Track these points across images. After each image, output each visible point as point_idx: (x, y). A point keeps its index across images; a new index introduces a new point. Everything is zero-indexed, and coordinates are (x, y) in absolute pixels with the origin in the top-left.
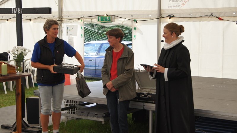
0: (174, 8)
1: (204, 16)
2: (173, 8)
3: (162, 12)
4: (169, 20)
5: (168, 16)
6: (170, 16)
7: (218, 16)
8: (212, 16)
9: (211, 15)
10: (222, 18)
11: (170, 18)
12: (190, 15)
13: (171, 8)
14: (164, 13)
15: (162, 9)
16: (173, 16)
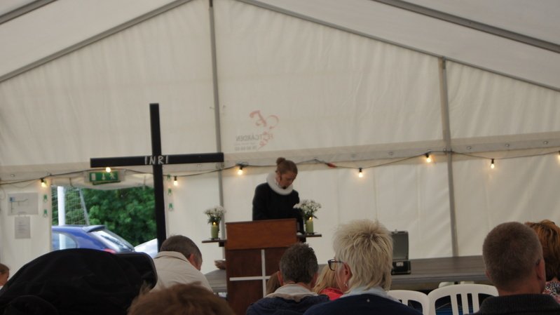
0: (246, 151)
1: (302, 163)
2: (243, 151)
4: (240, 172)
5: (237, 165)
6: (240, 165)
7: (327, 161)
9: (315, 160)
10: (334, 164)
11: (241, 169)
13: (240, 151)
14: (228, 159)
16: (246, 166)
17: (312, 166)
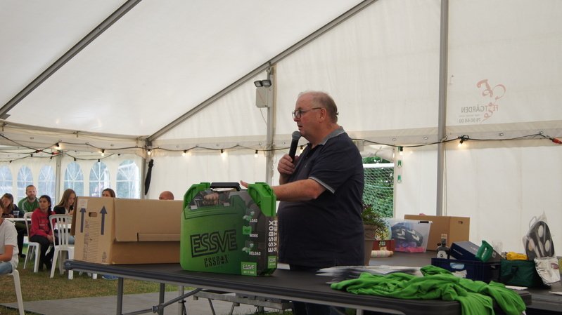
1: (525, 138)
3: (448, 131)
4: (460, 145)
5: (459, 138)
7: (552, 137)
8: (540, 136)
9: (540, 134)
10: (559, 139)
11: (461, 142)
12: (500, 135)
14: (452, 132)
15: (447, 125)
16: (468, 139)
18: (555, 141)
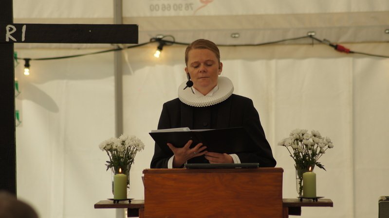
0: (172, 13)
1: (284, 43)
2: (167, 13)
5: (153, 41)
6: (159, 40)
7: (333, 40)
8: (312, 39)
9: (311, 36)
10: (346, 46)
11: (160, 49)
12: (234, 35)
13: (159, 13)
16: (173, 43)
17: (303, 49)
18: (339, 49)
